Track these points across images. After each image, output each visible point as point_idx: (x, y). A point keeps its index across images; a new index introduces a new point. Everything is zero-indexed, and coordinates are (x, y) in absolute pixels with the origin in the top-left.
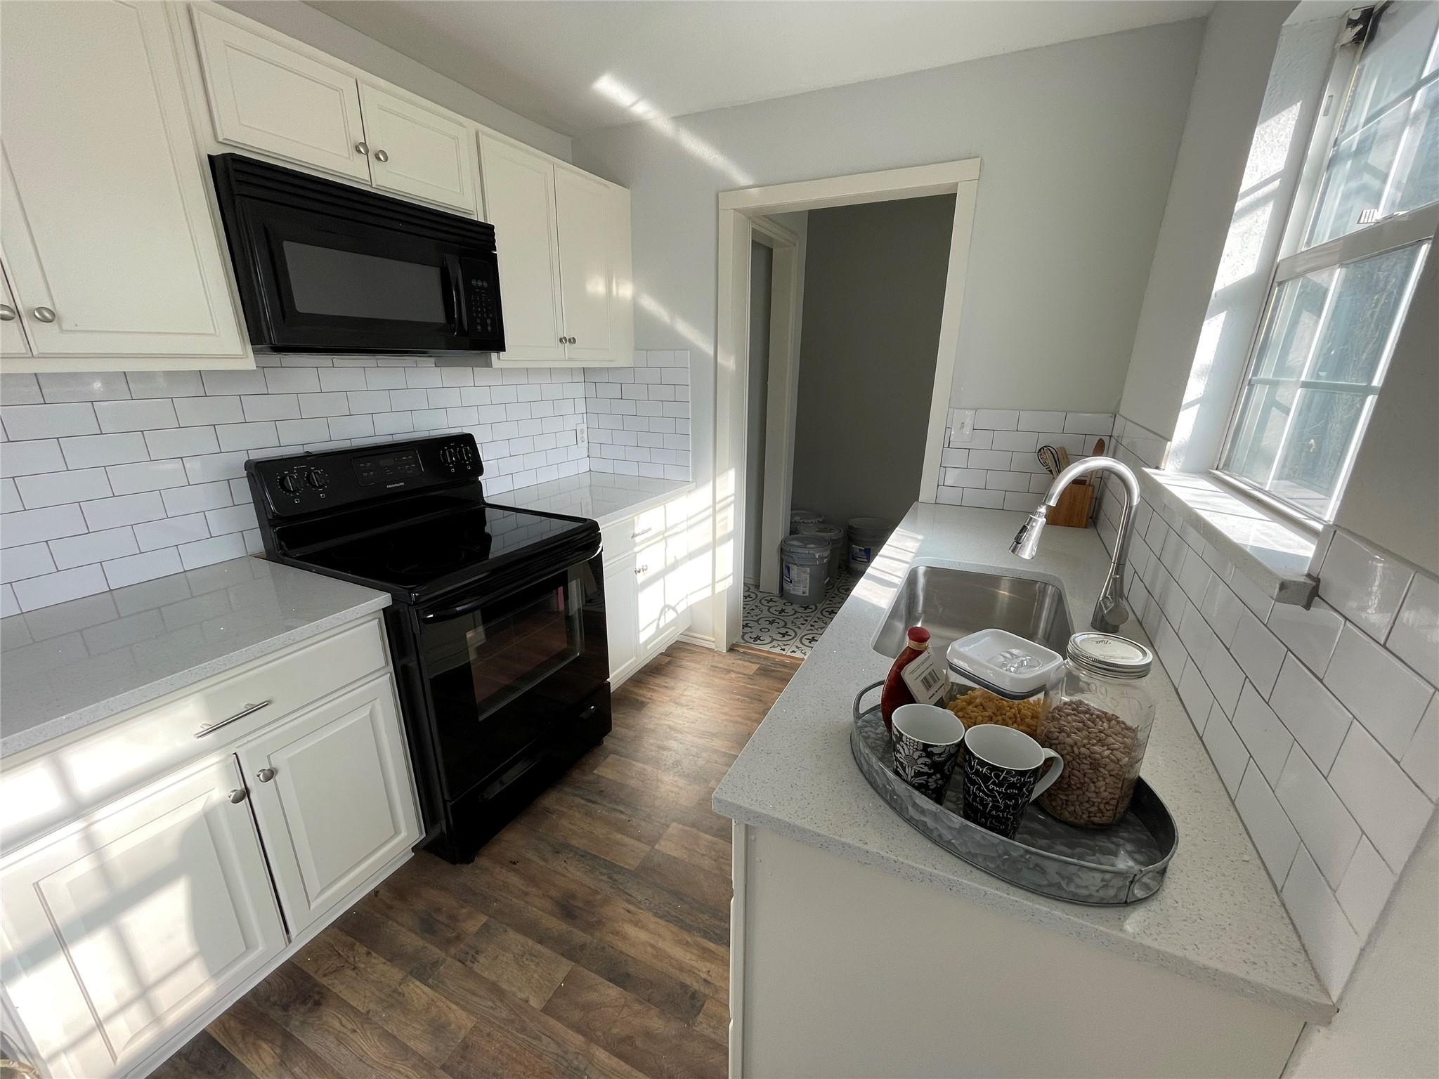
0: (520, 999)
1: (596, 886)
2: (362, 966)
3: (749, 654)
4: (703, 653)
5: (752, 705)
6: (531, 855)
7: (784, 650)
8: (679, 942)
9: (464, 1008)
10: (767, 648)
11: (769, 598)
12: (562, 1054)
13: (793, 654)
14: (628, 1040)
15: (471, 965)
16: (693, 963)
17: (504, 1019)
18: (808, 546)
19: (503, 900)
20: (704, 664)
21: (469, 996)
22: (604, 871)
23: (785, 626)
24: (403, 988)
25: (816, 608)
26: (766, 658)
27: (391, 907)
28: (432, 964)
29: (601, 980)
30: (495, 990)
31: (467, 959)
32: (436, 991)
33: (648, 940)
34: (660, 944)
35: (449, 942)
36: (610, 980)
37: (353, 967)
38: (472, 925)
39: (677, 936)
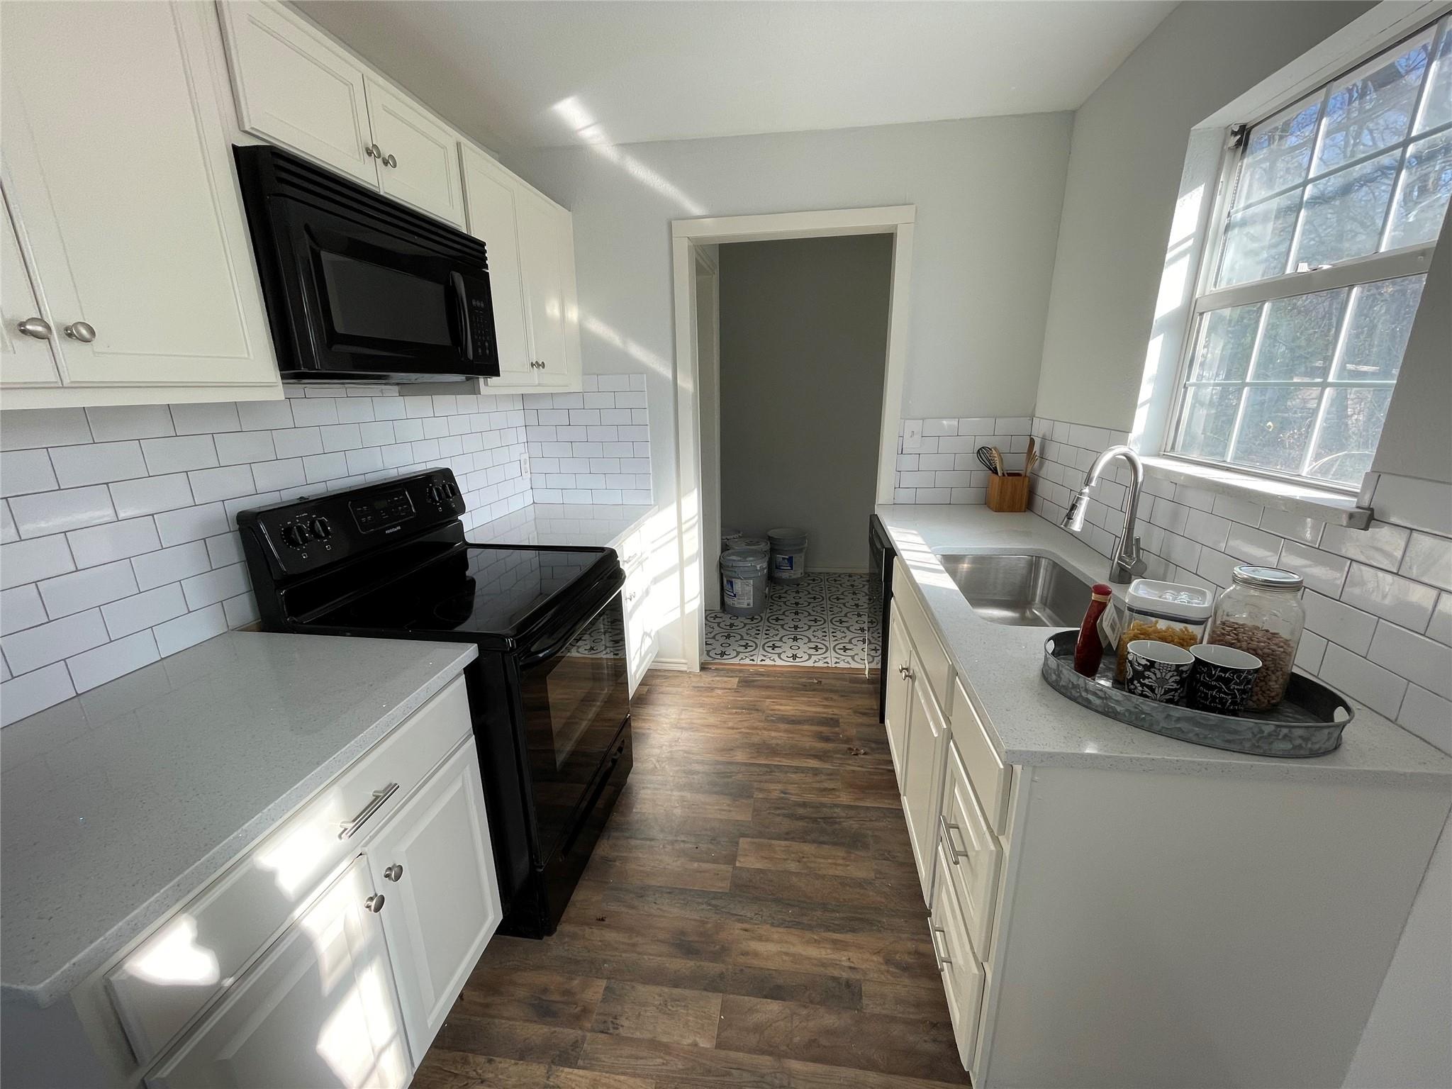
0: (688, 1045)
1: (701, 917)
2: (491, 1075)
3: (723, 670)
4: (678, 676)
5: (752, 716)
6: (613, 907)
7: (753, 660)
8: (808, 942)
9: (634, 1075)
10: (736, 661)
11: (713, 615)
12: (759, 1079)
13: (763, 663)
14: (812, 1043)
15: (617, 1032)
16: (833, 956)
17: (683, 1070)
18: (747, 559)
19: (612, 959)
20: (684, 687)
21: (633, 1062)
22: (700, 900)
23: (742, 638)
24: (552, 1081)
25: (762, 618)
26: (741, 671)
27: (487, 1006)
28: (572, 1046)
29: (754, 1000)
30: (656, 1045)
31: (609, 1027)
32: (594, 1070)
33: (779, 949)
34: (792, 950)
35: (577, 1018)
36: (766, 997)
37: (480, 1081)
38: (595, 992)
39: (804, 938)
